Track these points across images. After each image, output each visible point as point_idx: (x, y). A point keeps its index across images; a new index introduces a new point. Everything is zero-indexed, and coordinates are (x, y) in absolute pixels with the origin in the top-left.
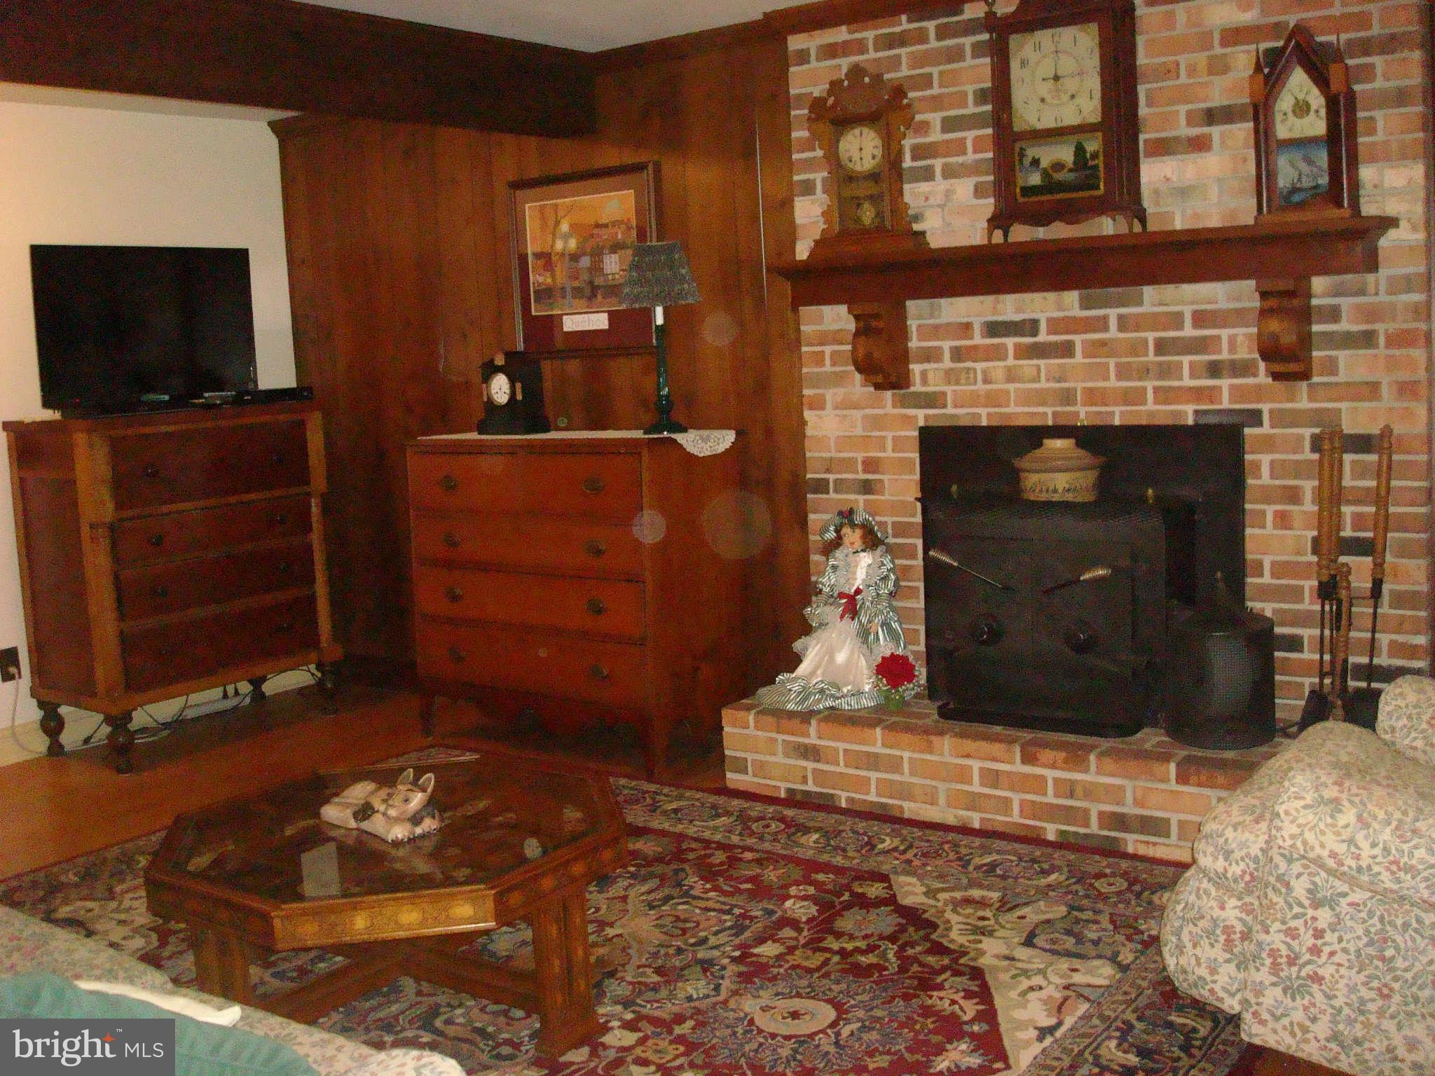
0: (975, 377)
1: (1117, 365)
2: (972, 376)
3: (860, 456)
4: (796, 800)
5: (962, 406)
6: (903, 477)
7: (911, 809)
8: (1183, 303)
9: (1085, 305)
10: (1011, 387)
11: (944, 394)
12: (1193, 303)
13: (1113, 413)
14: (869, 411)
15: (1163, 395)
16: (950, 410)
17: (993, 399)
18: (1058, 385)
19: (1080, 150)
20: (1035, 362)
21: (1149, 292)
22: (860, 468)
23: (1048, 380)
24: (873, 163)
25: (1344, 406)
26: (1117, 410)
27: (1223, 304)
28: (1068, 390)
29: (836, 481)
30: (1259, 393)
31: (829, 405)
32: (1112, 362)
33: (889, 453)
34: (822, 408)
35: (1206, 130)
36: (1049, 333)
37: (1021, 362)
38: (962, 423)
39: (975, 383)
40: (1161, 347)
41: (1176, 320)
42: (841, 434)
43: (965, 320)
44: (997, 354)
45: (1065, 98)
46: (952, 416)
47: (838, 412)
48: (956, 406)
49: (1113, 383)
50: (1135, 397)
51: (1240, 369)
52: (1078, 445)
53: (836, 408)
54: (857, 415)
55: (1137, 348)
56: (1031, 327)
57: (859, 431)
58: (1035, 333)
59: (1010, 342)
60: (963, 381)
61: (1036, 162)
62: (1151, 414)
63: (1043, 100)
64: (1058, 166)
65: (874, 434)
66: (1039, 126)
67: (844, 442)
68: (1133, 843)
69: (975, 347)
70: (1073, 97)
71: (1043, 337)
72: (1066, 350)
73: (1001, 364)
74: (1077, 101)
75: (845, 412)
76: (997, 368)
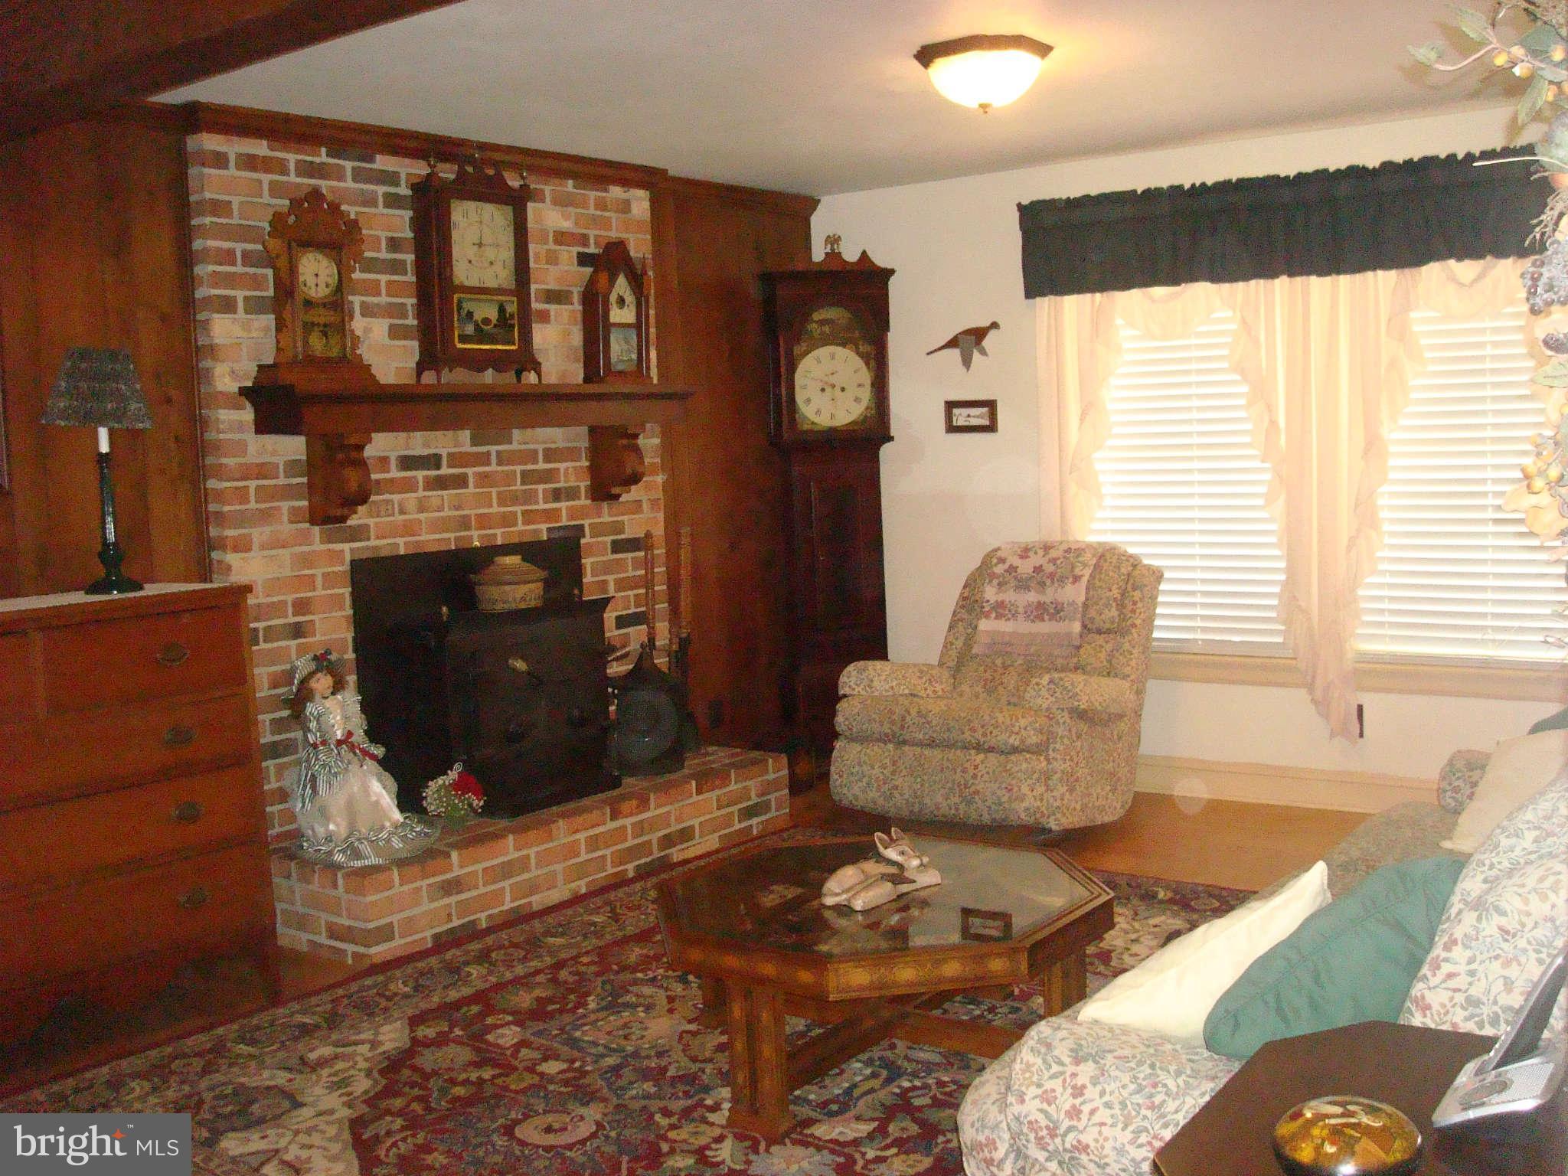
0: (393, 508)
1: (499, 493)
2: (390, 507)
3: (290, 598)
4: (442, 944)
5: (384, 538)
6: (334, 614)
7: (538, 901)
8: (537, 442)
9: (475, 442)
10: (422, 516)
11: (367, 526)
12: (545, 443)
13: (495, 535)
14: (298, 549)
15: (529, 517)
16: (373, 543)
17: (409, 529)
18: (457, 513)
19: (502, 310)
20: (439, 493)
21: (516, 434)
22: (290, 610)
23: (450, 509)
24: (327, 291)
25: (625, 518)
26: (499, 532)
27: (561, 444)
28: (464, 517)
29: (266, 629)
30: (582, 513)
31: (255, 546)
32: (494, 491)
33: (320, 592)
34: (249, 550)
35: (547, 306)
36: (450, 466)
37: (430, 493)
38: (384, 553)
39: (393, 515)
40: (526, 477)
41: (532, 456)
42: (270, 577)
43: (382, 454)
44: (409, 486)
45: (486, 264)
46: (376, 548)
47: (266, 553)
48: (378, 538)
49: (495, 509)
50: (507, 520)
51: (572, 494)
52: (524, 560)
53: (263, 548)
54: (285, 554)
55: (509, 478)
56: (434, 461)
57: (288, 573)
58: (438, 467)
59: (420, 475)
60: (383, 513)
61: (470, 315)
62: (520, 533)
63: (470, 262)
64: (487, 321)
65: (303, 573)
66: (467, 283)
67: (275, 585)
68: (676, 854)
69: (392, 480)
70: (491, 263)
71: (445, 470)
72: (461, 482)
73: (413, 495)
74: (494, 267)
75: (273, 552)
76: (410, 499)
